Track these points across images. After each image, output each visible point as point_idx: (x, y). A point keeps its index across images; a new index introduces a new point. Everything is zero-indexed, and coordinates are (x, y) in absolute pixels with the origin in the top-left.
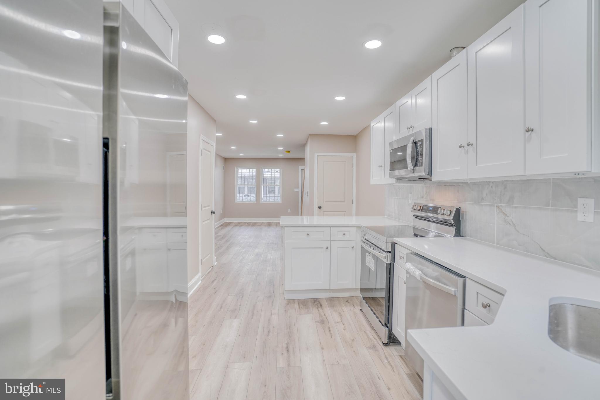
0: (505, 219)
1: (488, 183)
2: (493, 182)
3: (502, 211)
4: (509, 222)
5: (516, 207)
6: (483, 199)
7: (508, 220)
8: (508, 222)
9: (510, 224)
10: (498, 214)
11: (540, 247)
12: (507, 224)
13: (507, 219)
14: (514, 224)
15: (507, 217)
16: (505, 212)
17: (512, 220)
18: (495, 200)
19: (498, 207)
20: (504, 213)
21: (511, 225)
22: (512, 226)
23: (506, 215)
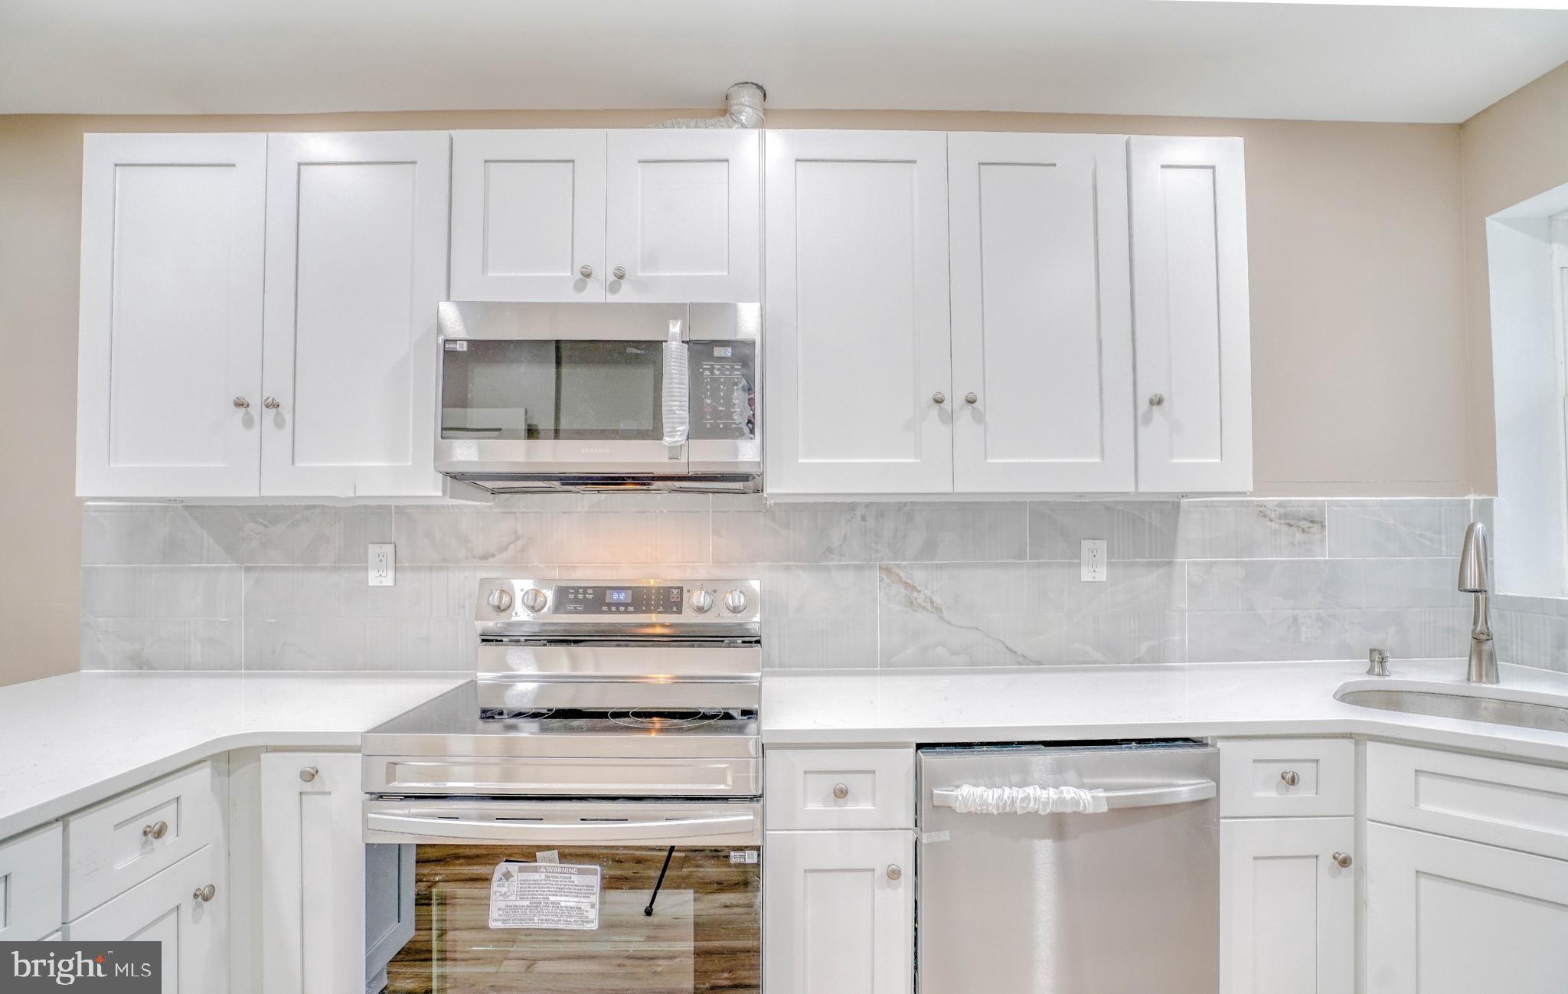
0: (909, 597)
1: (852, 507)
2: (868, 505)
3: (900, 578)
4: (923, 604)
5: (941, 567)
6: (830, 550)
7: (919, 601)
8: (920, 604)
9: (924, 608)
10: (885, 588)
11: (1007, 647)
12: (915, 611)
13: (916, 599)
14: (937, 608)
15: (915, 594)
16: (908, 581)
17: (931, 599)
18: (877, 551)
19: (887, 570)
20: (907, 585)
21: (927, 610)
22: (931, 612)
23: (914, 588)
